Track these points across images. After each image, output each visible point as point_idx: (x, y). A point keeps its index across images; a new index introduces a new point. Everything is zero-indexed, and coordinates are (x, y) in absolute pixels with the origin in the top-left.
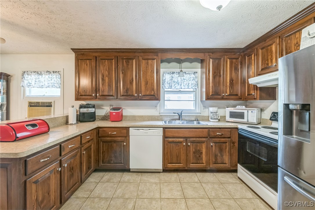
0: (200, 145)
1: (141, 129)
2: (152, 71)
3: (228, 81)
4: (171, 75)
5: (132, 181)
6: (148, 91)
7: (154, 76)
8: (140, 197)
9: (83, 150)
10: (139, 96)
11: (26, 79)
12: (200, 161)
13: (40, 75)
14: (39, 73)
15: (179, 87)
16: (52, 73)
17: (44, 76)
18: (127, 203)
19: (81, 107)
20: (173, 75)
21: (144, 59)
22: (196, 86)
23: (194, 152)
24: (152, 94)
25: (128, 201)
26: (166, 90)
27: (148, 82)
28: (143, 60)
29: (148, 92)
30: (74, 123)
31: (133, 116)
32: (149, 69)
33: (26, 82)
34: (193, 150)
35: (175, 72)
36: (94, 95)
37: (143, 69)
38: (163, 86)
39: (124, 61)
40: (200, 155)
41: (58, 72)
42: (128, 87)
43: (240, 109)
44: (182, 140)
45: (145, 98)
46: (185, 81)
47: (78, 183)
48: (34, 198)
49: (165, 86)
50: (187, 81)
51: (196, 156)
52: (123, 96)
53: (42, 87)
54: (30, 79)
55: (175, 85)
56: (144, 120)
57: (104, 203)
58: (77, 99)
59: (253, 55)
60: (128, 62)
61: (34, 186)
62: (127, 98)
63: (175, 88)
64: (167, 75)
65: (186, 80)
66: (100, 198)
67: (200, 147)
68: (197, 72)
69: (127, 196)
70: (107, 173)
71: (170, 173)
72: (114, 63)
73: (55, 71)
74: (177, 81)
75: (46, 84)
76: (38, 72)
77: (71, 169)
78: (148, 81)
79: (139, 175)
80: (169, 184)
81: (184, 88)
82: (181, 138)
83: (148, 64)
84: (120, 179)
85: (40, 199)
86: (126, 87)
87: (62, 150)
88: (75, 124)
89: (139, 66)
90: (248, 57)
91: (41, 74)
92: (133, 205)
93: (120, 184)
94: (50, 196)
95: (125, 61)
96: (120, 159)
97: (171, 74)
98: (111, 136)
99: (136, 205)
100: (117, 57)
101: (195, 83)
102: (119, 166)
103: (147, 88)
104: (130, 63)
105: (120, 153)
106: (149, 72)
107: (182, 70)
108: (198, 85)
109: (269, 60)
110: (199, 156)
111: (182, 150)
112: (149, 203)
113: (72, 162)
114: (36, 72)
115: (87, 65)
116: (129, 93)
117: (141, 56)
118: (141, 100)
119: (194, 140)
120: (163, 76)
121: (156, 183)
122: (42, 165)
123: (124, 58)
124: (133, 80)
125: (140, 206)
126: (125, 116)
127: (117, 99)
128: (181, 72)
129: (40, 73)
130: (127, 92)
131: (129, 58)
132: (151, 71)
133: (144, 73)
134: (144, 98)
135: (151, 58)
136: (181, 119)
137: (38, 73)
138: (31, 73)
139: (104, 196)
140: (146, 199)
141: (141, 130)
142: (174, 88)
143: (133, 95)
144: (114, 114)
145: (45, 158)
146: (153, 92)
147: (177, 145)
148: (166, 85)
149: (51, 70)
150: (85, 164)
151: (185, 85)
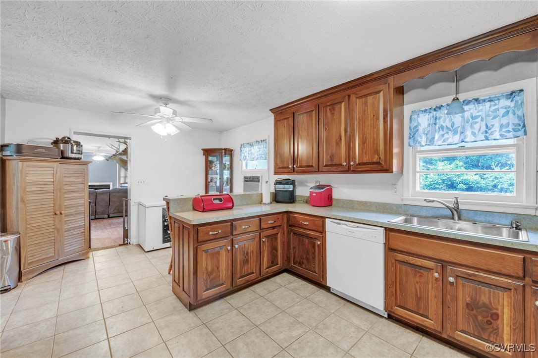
0: (490, 292)
1: (343, 224)
2: (374, 115)
4: (431, 114)
5: (322, 306)
6: (366, 155)
7: (378, 125)
8: (318, 331)
9: (263, 237)
10: (350, 166)
11: (243, 152)
12: (489, 336)
14: (251, 145)
15: (456, 138)
16: (260, 142)
17: (254, 147)
18: (295, 327)
19: (278, 182)
20: (438, 114)
21: (361, 97)
22: (519, 130)
23: (467, 304)
24: (375, 160)
25: (298, 326)
26: (419, 148)
27: (366, 138)
28: (357, 100)
29: (367, 158)
30: (267, 202)
31: (350, 201)
32: (369, 113)
33: (243, 155)
34: (464, 297)
35: (442, 106)
36: (290, 166)
37: (357, 117)
38: (411, 141)
39: (328, 109)
40: (489, 319)
41: (265, 141)
42: (334, 151)
44: (430, 264)
45: (361, 168)
46: (476, 123)
47: (255, 274)
48: (204, 266)
49: (419, 140)
50: (482, 120)
51: (476, 317)
52: (326, 166)
53: (253, 160)
54: (246, 152)
55: (443, 135)
56: (368, 210)
57: (272, 311)
58: (276, 173)
60: (334, 110)
61: (204, 254)
62: (332, 170)
63: (444, 141)
64: (421, 115)
65: (479, 120)
66: (272, 303)
67: (489, 298)
68: (522, 90)
69: (301, 319)
70: (299, 280)
71: (403, 327)
72: (314, 116)
73: (262, 140)
74: (449, 126)
75: (256, 157)
76: (251, 143)
77: (244, 253)
78: (368, 137)
79: (340, 303)
80: (382, 343)
81: (473, 139)
82: (430, 259)
83: (366, 105)
84: (308, 295)
85: (210, 269)
86: (330, 152)
87: (234, 228)
88: (268, 204)
89: (350, 112)
92: (300, 334)
93: (305, 300)
94: (219, 271)
95: (330, 109)
96: (314, 266)
97: (431, 111)
98: (303, 227)
99: (304, 336)
100: (319, 105)
101: (516, 121)
102: (311, 275)
103: (364, 150)
104: (336, 112)
105: (313, 256)
106: (369, 118)
108: (524, 126)
110: (485, 320)
111: (432, 288)
112: (323, 346)
113: (247, 245)
114: (249, 144)
115: (284, 126)
116: (336, 161)
117: (353, 94)
118: (354, 172)
119: (470, 275)
120: (411, 119)
121: (358, 328)
122: (211, 238)
123: (328, 104)
124: (341, 139)
125: (308, 342)
126: (336, 200)
127: (319, 171)
128: (456, 102)
130: (332, 160)
131: (334, 103)
132: (372, 116)
133: (359, 123)
134: (359, 168)
135: (373, 91)
136: (456, 217)
138: (246, 145)
139: (277, 303)
140: (322, 339)
141: (342, 226)
142: (440, 143)
143: (341, 165)
144: (314, 194)
145: (214, 232)
146: (376, 156)
147: (419, 272)
148: (421, 138)
150: (266, 255)
151: (476, 131)
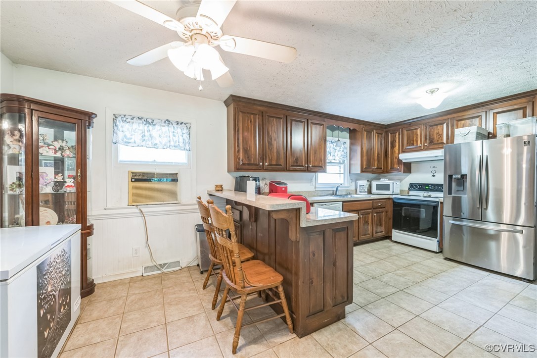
3: (376, 155)
11: (121, 129)
13: (150, 124)
14: (148, 122)
15: (331, 158)
16: (175, 125)
17: (157, 127)
24: (320, 165)
27: (316, 150)
28: (312, 124)
29: (317, 163)
33: (120, 135)
36: (261, 164)
39: (294, 122)
41: (185, 124)
42: (298, 156)
43: (384, 181)
45: (314, 169)
52: (292, 166)
53: (155, 146)
54: (128, 130)
59: (397, 134)
62: (297, 169)
65: (337, 151)
68: (346, 143)
72: (282, 123)
73: (180, 121)
74: (329, 151)
76: (148, 120)
86: (295, 156)
90: (391, 134)
91: (152, 123)
100: (287, 116)
101: (344, 154)
103: (315, 158)
107: (340, 139)
108: (347, 156)
109: (415, 141)
114: (143, 119)
115: (251, 122)
116: (299, 163)
123: (294, 118)
127: (286, 170)
128: (339, 142)
129: (150, 121)
130: (297, 162)
135: (319, 123)
137: (146, 121)
138: (132, 119)
143: (303, 166)
149: (173, 119)
151: (336, 156)
